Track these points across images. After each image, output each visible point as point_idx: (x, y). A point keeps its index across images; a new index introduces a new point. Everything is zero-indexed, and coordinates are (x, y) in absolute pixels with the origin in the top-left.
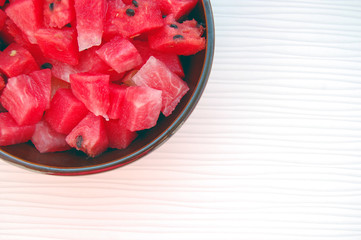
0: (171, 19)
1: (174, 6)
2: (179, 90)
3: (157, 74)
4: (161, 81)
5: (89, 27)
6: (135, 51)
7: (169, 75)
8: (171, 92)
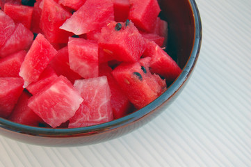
0: (146, 61)
1: (157, 54)
2: (101, 118)
3: (96, 92)
4: (93, 99)
5: (82, 19)
6: (96, 58)
7: (105, 101)
8: (92, 114)
